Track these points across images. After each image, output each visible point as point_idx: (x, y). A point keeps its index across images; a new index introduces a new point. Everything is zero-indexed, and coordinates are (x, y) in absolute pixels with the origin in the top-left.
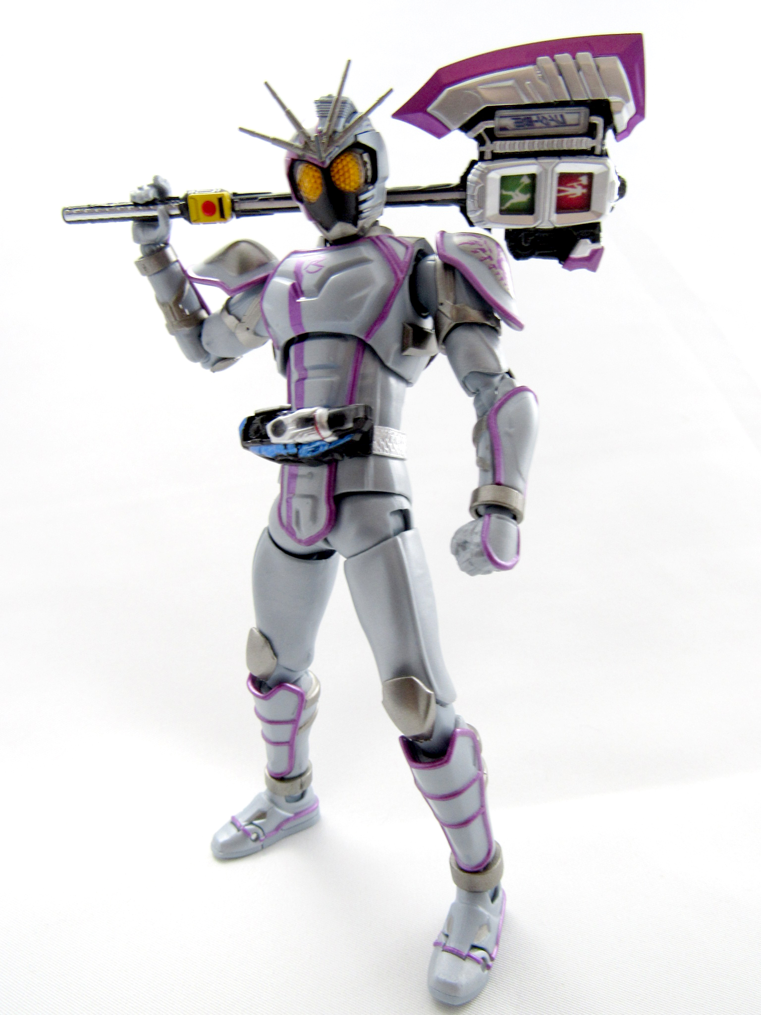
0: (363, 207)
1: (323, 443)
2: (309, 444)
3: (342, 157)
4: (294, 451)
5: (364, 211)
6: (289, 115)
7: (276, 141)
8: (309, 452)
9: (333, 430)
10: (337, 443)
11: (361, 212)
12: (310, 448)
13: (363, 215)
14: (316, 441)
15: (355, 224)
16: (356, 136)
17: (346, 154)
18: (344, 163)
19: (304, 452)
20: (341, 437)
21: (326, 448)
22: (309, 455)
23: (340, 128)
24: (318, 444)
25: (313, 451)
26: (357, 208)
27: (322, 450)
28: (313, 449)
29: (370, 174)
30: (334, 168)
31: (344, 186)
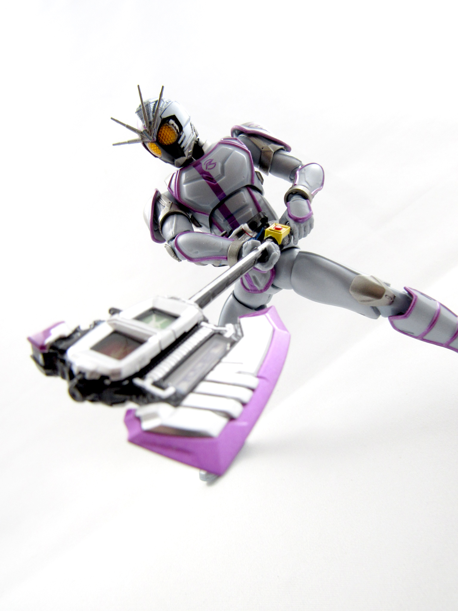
0: (182, 146)
3: (161, 130)
5: (185, 146)
6: (128, 127)
7: (129, 142)
9: (254, 230)
10: (259, 235)
11: (184, 148)
13: (185, 149)
15: (184, 156)
16: (161, 117)
17: (162, 128)
18: (163, 132)
20: (259, 231)
23: (152, 119)
29: (177, 128)
30: (160, 138)
31: (169, 142)
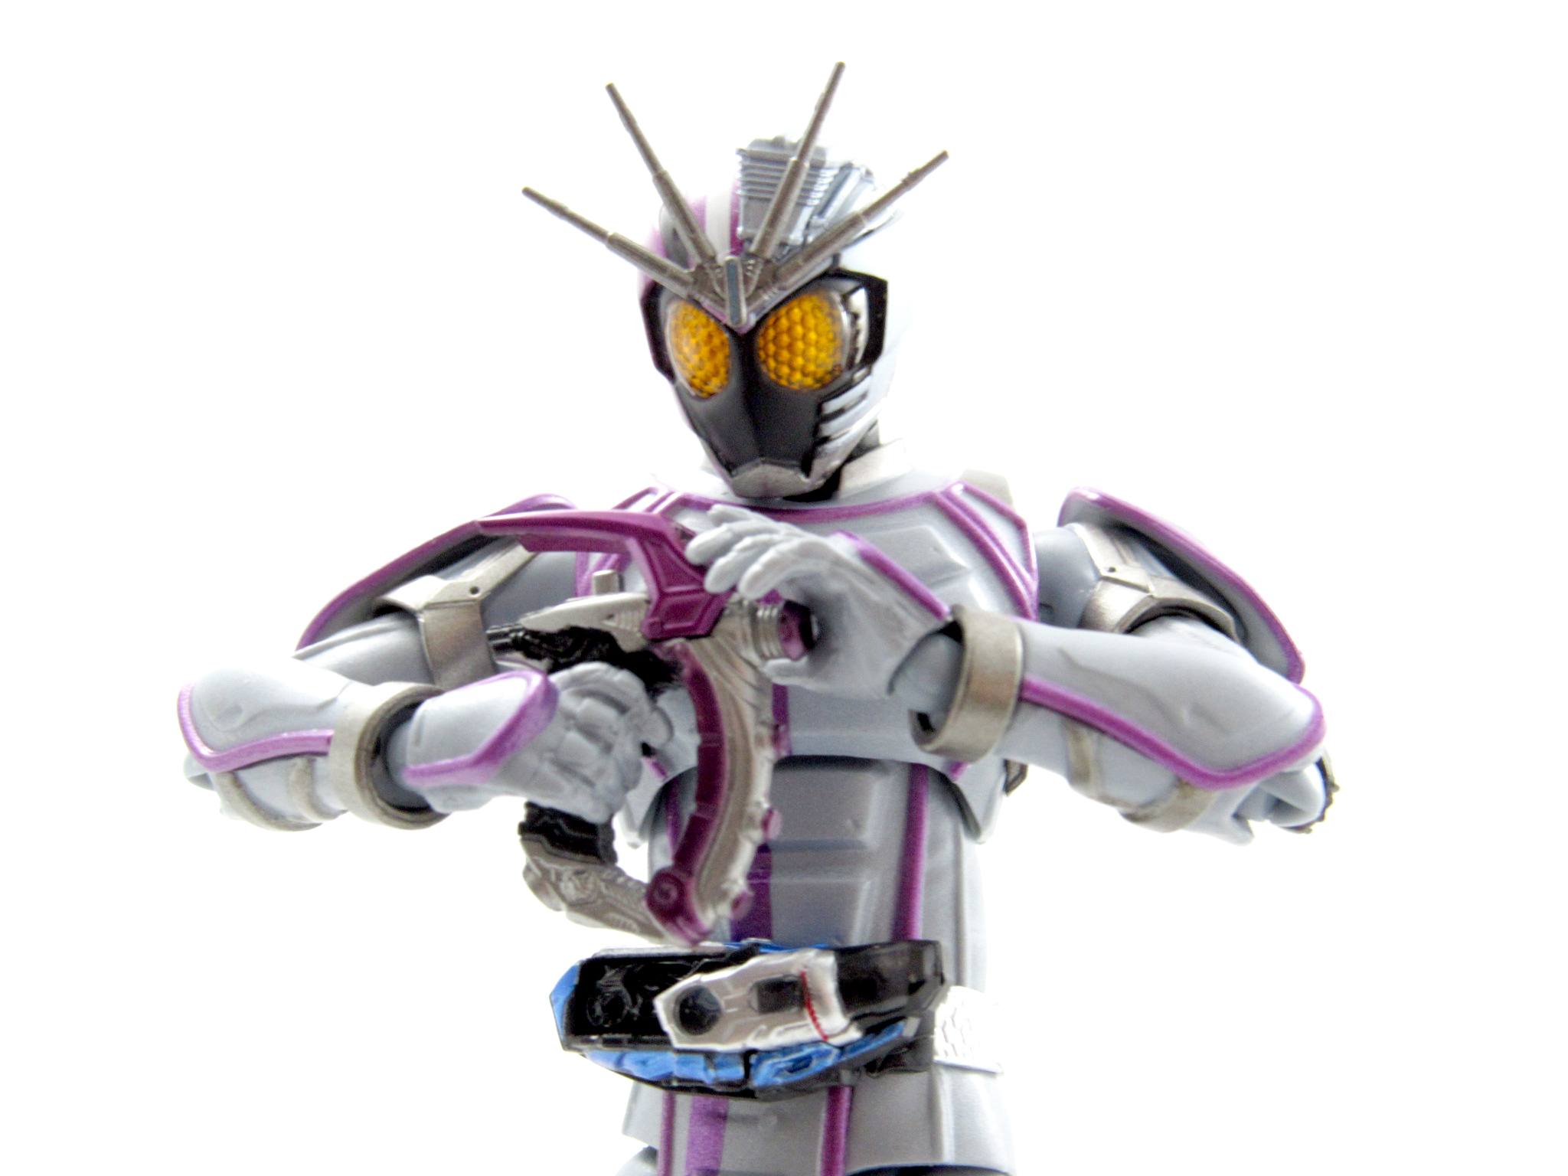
0: (829, 428)
1: (824, 1047)
2: (784, 1050)
4: (737, 1072)
5: (836, 435)
6: (665, 185)
8: (779, 1072)
9: (851, 1015)
10: (861, 1047)
11: (827, 440)
12: (783, 1062)
13: (832, 449)
14: (800, 1046)
15: (807, 470)
16: (836, 252)
19: (764, 1075)
20: (872, 1031)
21: (829, 1062)
22: (779, 1080)
24: (807, 1051)
25: (794, 1069)
26: (816, 429)
27: (816, 1066)
28: (790, 1064)
29: (862, 340)
30: (767, 329)
31: (790, 375)
